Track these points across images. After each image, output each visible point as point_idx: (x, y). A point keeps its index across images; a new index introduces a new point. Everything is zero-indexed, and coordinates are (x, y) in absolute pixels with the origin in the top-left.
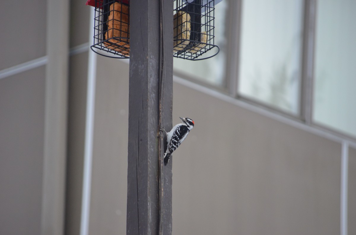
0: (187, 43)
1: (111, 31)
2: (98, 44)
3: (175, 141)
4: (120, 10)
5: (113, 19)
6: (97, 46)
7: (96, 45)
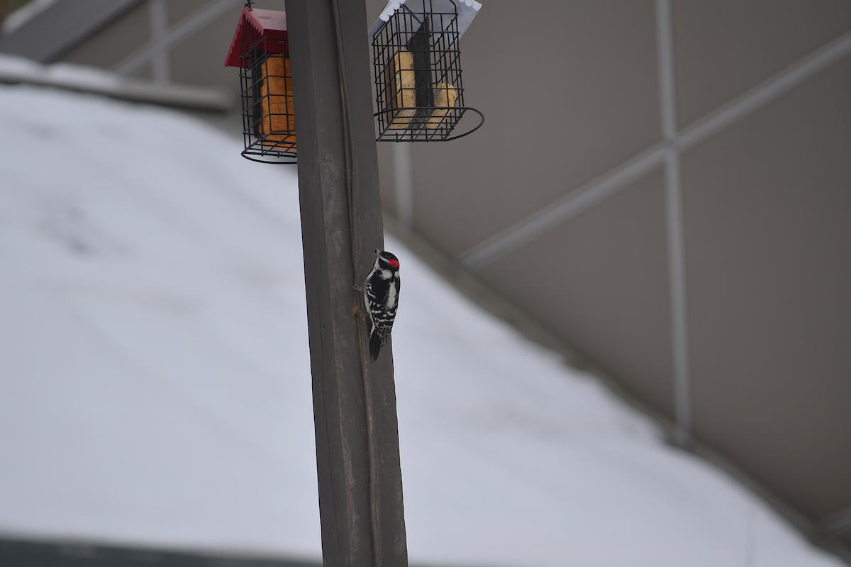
0: (411, 113)
1: (268, 118)
2: (256, 144)
3: (376, 312)
4: (281, 72)
5: (268, 95)
6: (255, 147)
7: (253, 145)
